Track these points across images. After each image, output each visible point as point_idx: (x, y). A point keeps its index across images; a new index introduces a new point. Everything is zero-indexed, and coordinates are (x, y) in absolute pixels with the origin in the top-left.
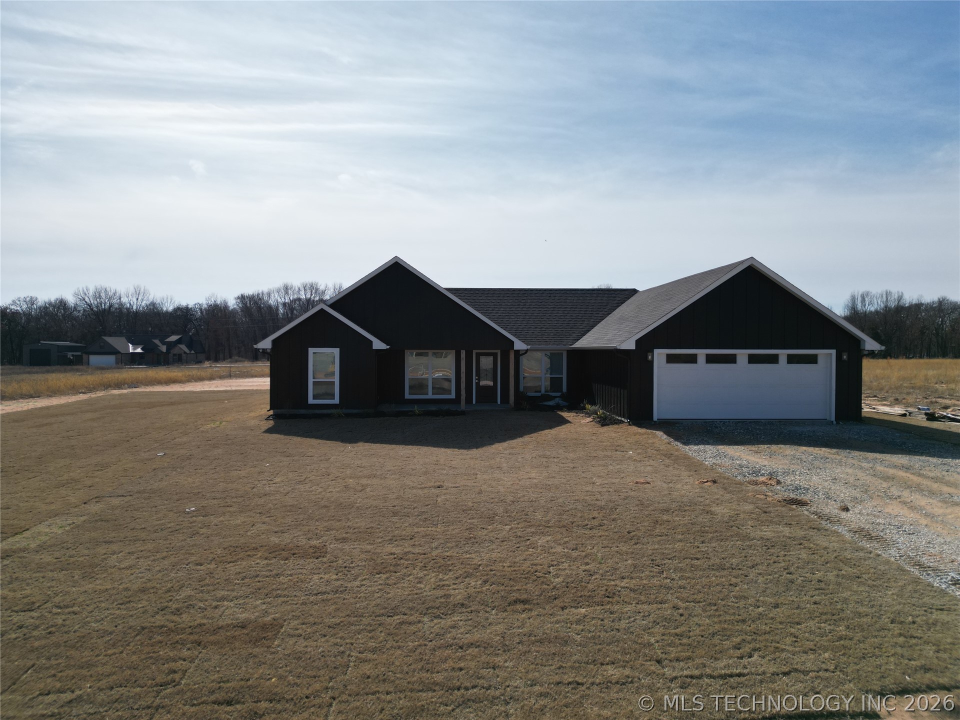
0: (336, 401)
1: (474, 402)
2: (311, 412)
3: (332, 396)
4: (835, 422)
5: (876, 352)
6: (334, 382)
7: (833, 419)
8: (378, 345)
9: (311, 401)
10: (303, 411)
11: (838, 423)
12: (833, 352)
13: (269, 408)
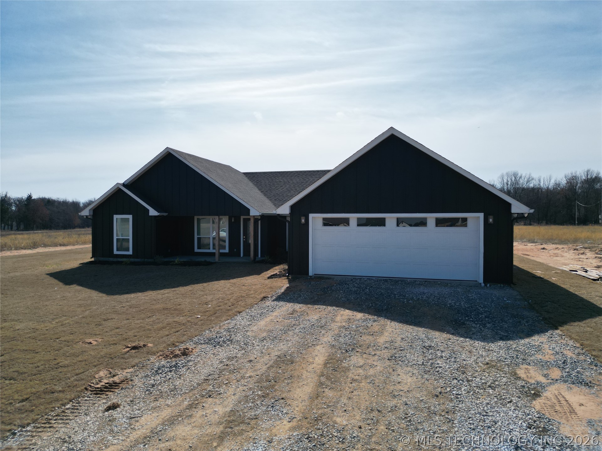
0: (130, 252)
1: (242, 255)
2: (115, 260)
3: (128, 250)
4: (483, 285)
5: (526, 215)
6: (129, 239)
7: (481, 280)
8: (153, 212)
9: (116, 252)
10: (111, 259)
11: (486, 285)
12: (481, 215)
13: (91, 256)
